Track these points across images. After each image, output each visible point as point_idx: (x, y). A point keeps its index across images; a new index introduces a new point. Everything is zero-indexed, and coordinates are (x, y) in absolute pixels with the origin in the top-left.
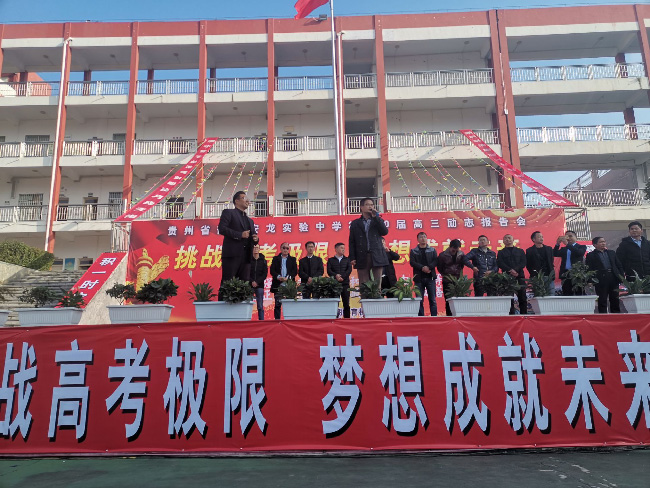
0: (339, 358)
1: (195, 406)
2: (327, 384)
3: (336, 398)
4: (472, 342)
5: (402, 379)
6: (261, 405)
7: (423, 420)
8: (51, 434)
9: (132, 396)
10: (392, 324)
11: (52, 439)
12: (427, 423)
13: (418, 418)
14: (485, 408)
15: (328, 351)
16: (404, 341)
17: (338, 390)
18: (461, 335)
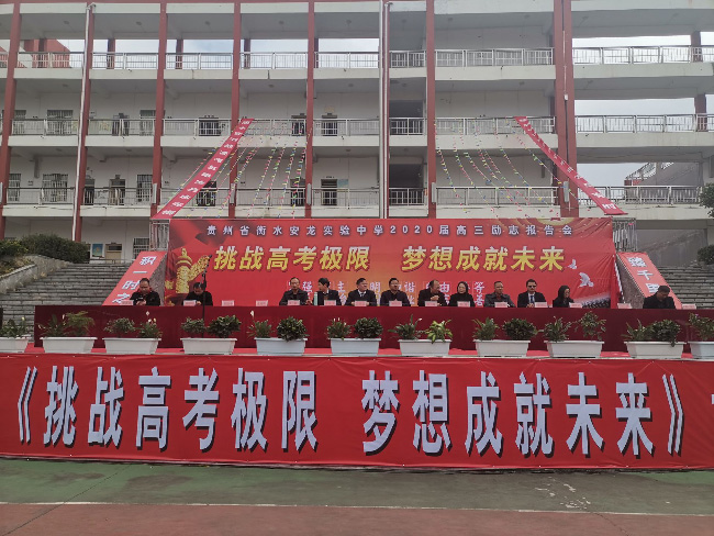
0: (379, 390)
1: (258, 426)
2: (368, 412)
3: (375, 424)
4: (492, 379)
5: (432, 409)
7: (448, 443)
8: (138, 444)
9: (205, 415)
11: (139, 448)
12: (450, 446)
13: (443, 442)
14: (499, 435)
15: (370, 384)
16: (434, 378)
17: (377, 417)
18: (483, 374)
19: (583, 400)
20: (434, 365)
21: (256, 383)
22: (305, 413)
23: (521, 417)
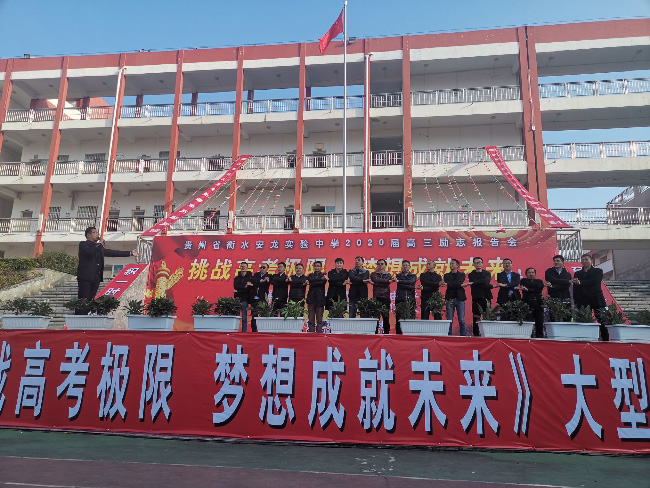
0: (230, 364)
1: (120, 396)
2: (219, 383)
3: (225, 396)
4: (338, 355)
5: (278, 383)
6: (168, 398)
7: (291, 416)
8: (17, 412)
9: (75, 386)
10: (274, 338)
11: (18, 416)
12: (294, 419)
13: (287, 415)
14: (342, 408)
15: (222, 358)
16: (284, 352)
17: (227, 389)
18: (330, 349)
19: (426, 375)
20: (284, 339)
21: (121, 356)
22: (162, 384)
23: (365, 392)
